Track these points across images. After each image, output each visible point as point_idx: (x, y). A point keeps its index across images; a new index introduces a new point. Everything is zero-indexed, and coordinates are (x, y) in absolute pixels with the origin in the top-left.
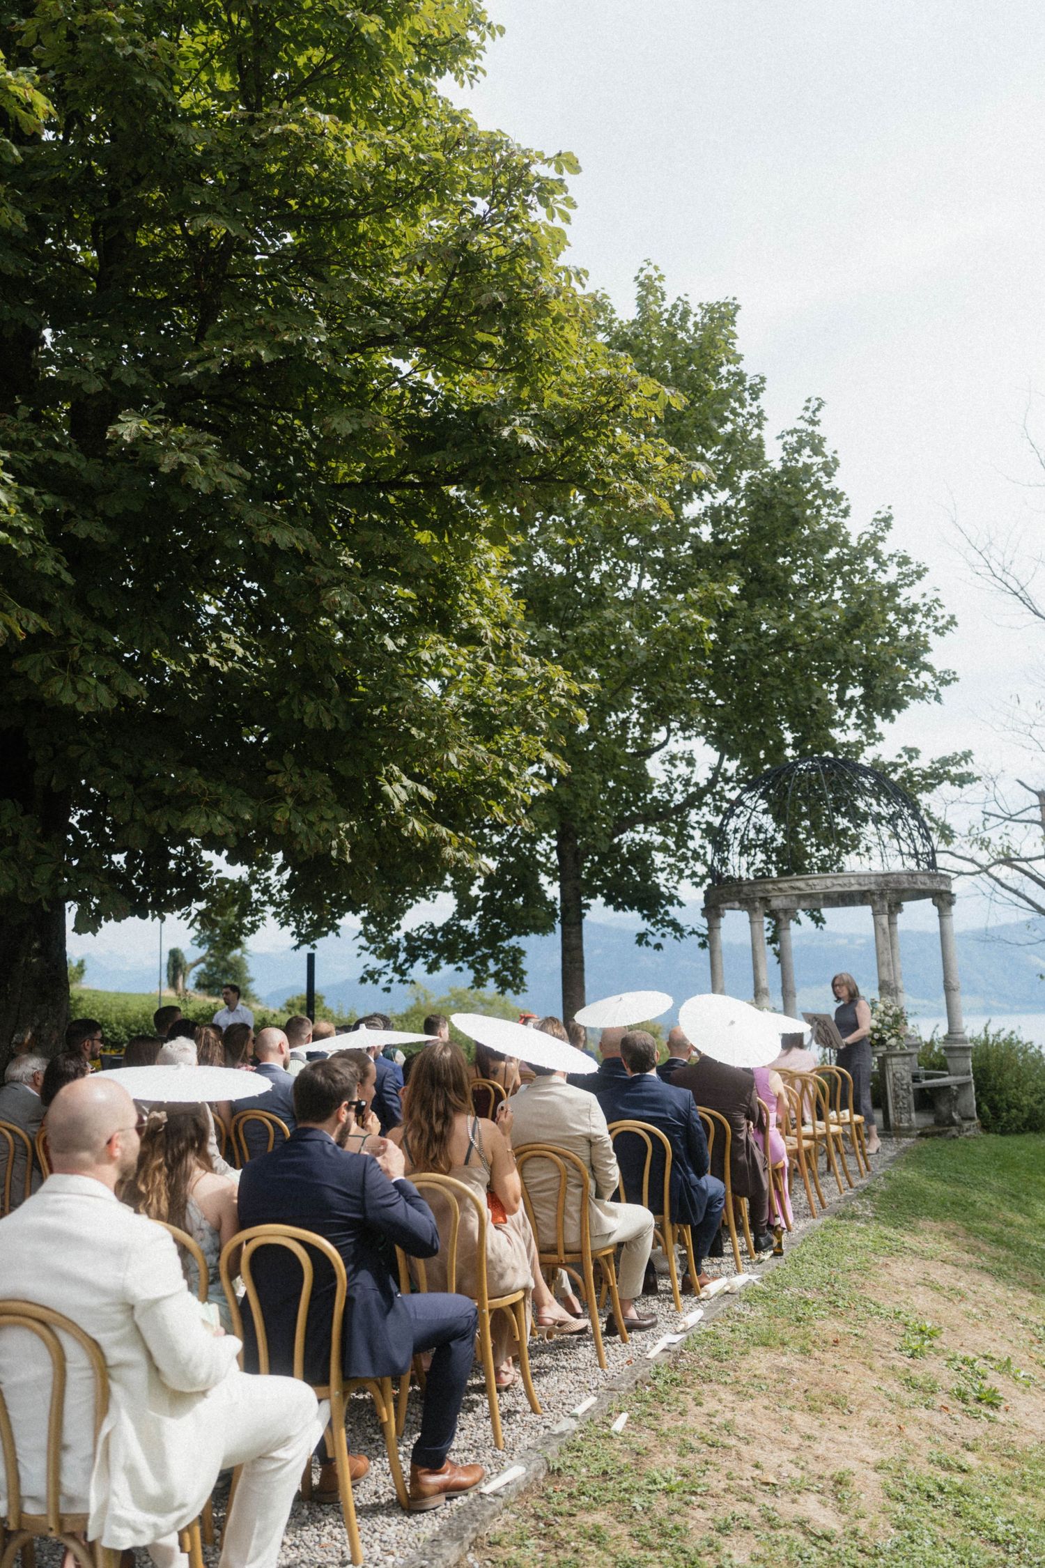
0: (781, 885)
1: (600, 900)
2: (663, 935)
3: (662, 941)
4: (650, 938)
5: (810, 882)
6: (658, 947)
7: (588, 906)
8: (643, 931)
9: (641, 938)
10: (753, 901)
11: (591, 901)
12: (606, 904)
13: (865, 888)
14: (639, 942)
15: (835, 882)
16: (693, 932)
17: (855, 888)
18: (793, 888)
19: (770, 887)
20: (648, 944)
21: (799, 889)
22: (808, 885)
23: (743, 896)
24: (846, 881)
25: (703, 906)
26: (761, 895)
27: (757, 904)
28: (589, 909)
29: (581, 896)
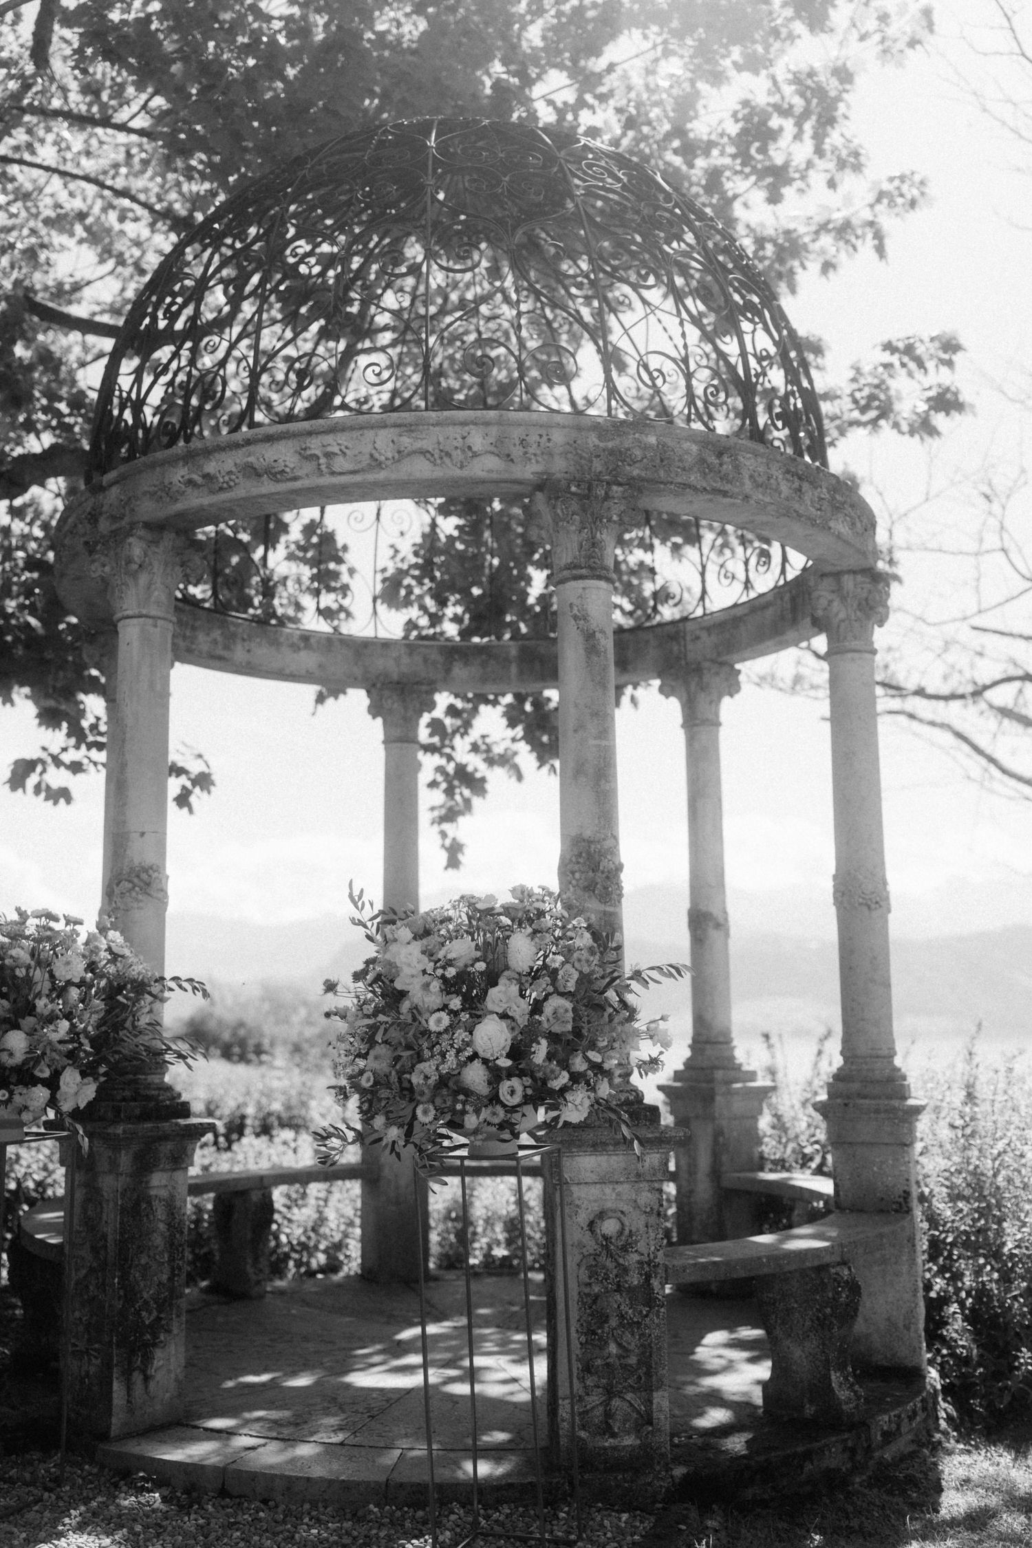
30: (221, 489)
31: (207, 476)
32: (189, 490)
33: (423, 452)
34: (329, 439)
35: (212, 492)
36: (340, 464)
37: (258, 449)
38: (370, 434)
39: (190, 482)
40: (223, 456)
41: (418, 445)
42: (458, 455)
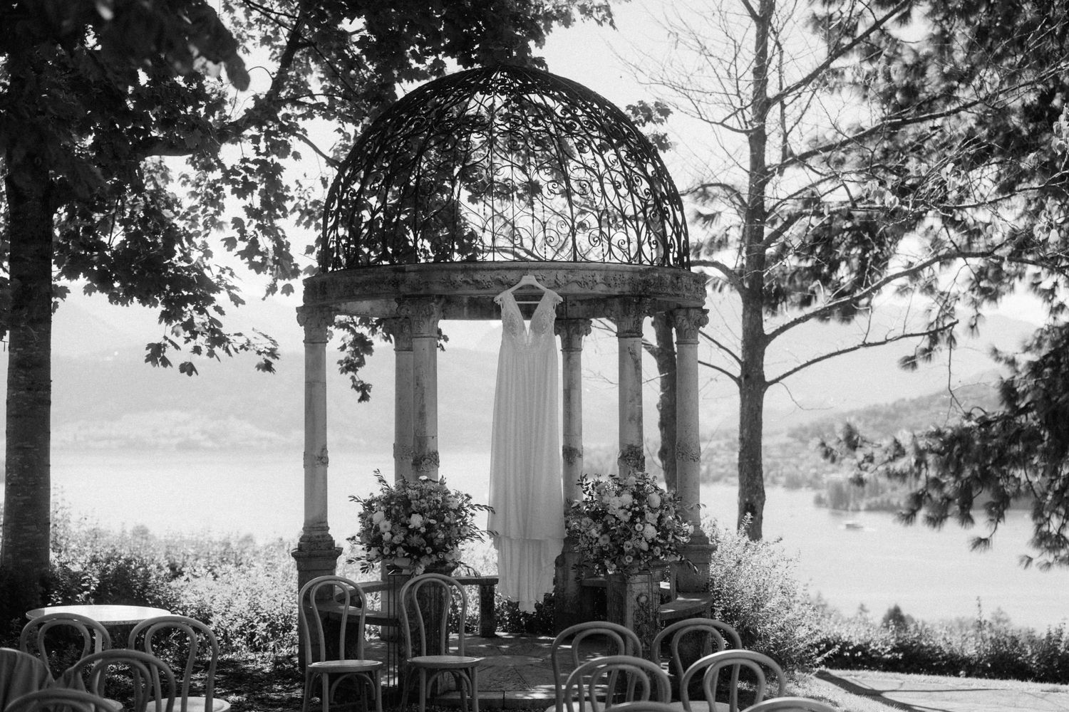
0: (478, 277)
1: (82, 281)
2: (197, 350)
3: (196, 360)
4: (170, 353)
6: (188, 368)
7: (63, 292)
8: (158, 339)
9: (156, 353)
10: (426, 300)
12: (88, 290)
14: (151, 359)
15: (571, 277)
17: (601, 290)
18: (500, 282)
19: (459, 277)
20: (166, 362)
21: (511, 285)
24: (587, 276)
25: (301, 304)
27: (433, 305)
28: (63, 297)
29: (50, 271)
30: (483, 288)
31: (477, 281)
32: (465, 285)
33: (577, 282)
35: (478, 288)
37: (504, 273)
38: (554, 272)
39: (466, 282)
40: (484, 273)
41: (574, 279)
42: (590, 284)
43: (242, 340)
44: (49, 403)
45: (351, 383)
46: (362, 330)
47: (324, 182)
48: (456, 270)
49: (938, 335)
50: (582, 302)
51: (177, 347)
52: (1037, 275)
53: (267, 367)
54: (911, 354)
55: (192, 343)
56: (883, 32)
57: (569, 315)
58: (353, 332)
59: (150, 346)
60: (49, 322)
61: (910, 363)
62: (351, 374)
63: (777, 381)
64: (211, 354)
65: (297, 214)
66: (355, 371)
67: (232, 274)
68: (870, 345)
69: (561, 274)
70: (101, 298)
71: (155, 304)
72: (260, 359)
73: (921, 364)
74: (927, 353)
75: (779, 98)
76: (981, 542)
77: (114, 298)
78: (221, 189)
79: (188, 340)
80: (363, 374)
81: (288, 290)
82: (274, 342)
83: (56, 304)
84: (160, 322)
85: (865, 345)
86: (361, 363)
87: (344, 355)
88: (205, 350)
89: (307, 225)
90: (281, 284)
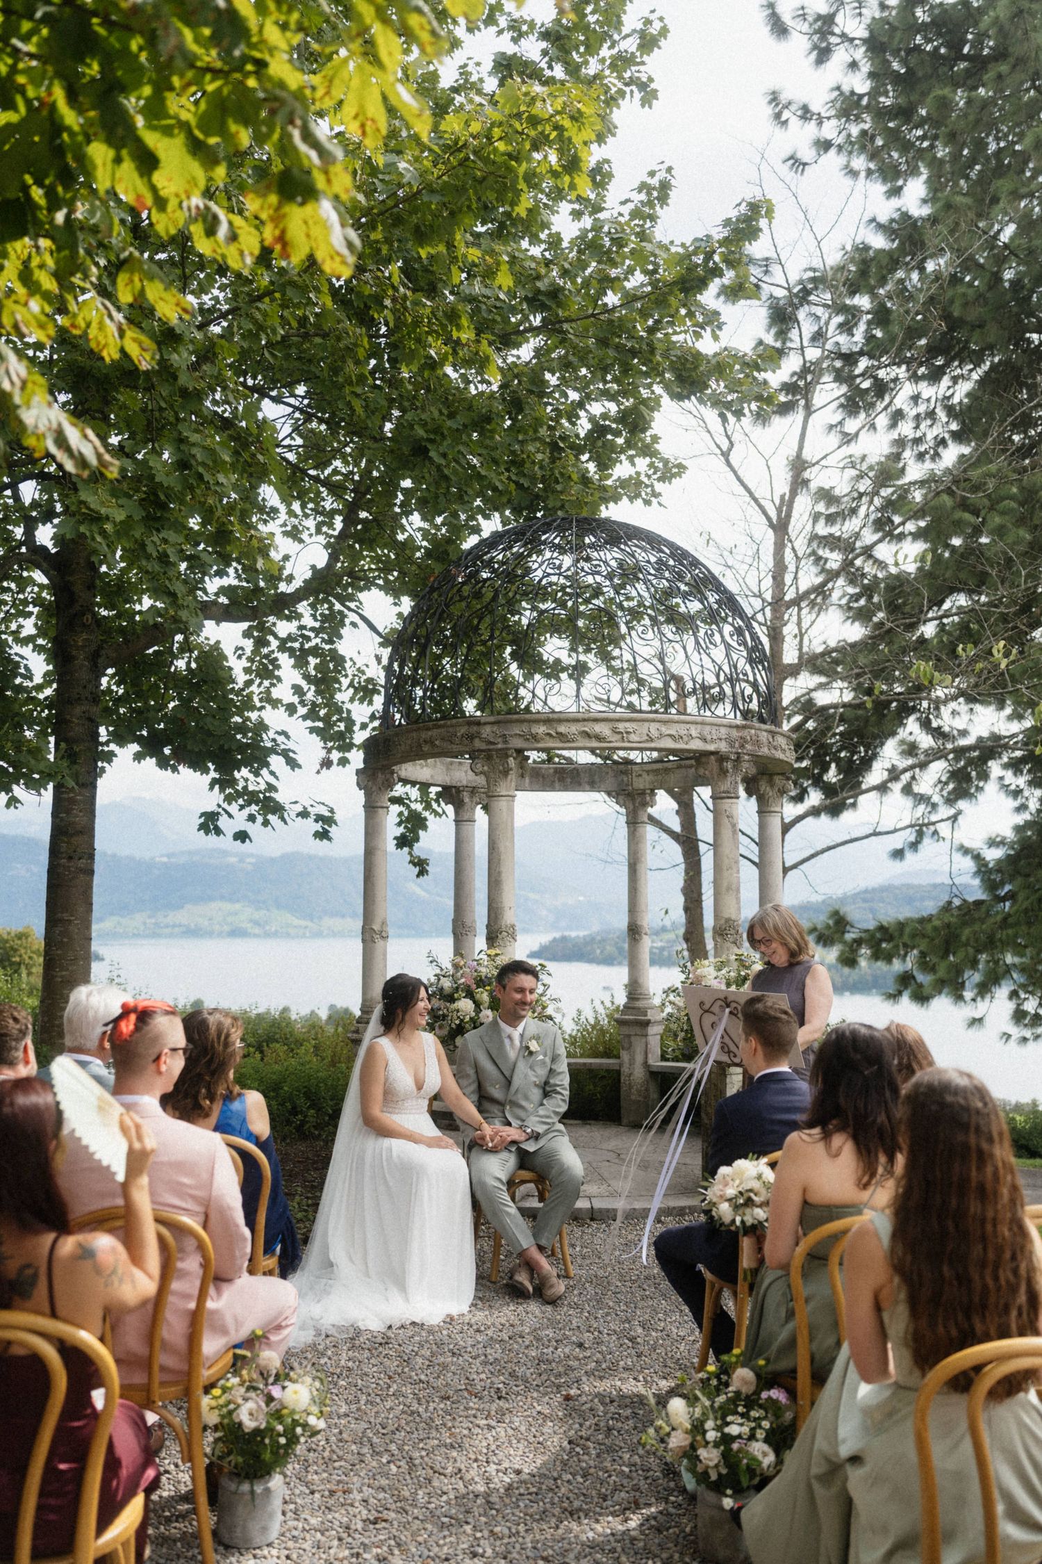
0: (562, 729)
1: (132, 747)
2: (252, 818)
3: (251, 828)
4: (223, 822)
5: (621, 726)
6: (242, 836)
7: (109, 757)
8: (211, 808)
9: (209, 823)
10: (504, 754)
11: (113, 747)
12: (138, 757)
13: (712, 747)
14: (204, 827)
15: (664, 730)
16: (304, 814)
17: (696, 745)
18: (587, 735)
19: (541, 729)
20: (218, 831)
21: (599, 738)
22: (615, 731)
23: (478, 744)
24: (682, 730)
26: (517, 743)
27: (511, 761)
28: (109, 761)
29: (98, 735)
30: (568, 741)
31: (559, 734)
32: (547, 738)
34: (627, 725)
35: (561, 742)
36: (633, 737)
37: (590, 724)
38: (647, 724)
40: (569, 724)
41: (668, 732)
42: (685, 738)
43: (299, 808)
44: (92, 872)
45: (408, 858)
46: (418, 807)
47: (378, 659)
48: (537, 721)
49: (921, 830)
50: (648, 772)
51: (230, 816)
52: (1001, 778)
53: (323, 835)
54: (899, 846)
55: (247, 811)
56: (870, 556)
57: (636, 785)
58: (408, 807)
59: (203, 815)
60: (95, 787)
61: (898, 854)
62: (406, 849)
63: (795, 866)
64: (266, 823)
65: (351, 691)
66: (411, 847)
67: (288, 737)
68: (880, 834)
69: (653, 726)
70: (150, 762)
71: (206, 771)
72: (318, 827)
73: (909, 855)
74: (914, 846)
75: (796, 602)
76: (976, 1022)
77: (163, 763)
78: (276, 659)
79: (242, 807)
80: (420, 848)
81: (343, 762)
82: (332, 811)
83: (103, 770)
84: (212, 788)
85: (875, 834)
86: (417, 839)
87: (401, 830)
88: (260, 819)
89: (362, 701)
90: (335, 756)
